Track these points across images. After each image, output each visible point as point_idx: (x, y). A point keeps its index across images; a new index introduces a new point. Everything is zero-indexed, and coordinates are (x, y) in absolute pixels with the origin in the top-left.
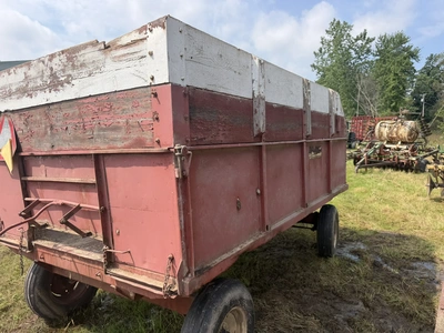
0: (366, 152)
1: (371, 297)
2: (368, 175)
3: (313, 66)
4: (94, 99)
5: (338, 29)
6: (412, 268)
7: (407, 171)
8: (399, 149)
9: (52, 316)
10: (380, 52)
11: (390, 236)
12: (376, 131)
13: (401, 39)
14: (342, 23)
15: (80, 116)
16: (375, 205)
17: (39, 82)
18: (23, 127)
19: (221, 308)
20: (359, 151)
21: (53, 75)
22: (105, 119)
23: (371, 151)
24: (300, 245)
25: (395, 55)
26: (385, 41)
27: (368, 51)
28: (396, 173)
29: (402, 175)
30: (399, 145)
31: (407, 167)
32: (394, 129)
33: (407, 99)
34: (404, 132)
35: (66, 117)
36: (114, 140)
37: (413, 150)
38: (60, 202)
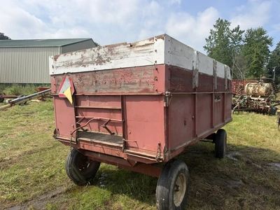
0: (238, 102)
1: (246, 178)
2: (240, 116)
3: (205, 47)
4: (122, 70)
5: (222, 25)
6: (269, 166)
7: (264, 114)
8: (259, 101)
9: (78, 180)
10: (248, 40)
11: (255, 149)
12: (246, 89)
13: (261, 32)
14: (224, 21)
15: (114, 77)
16: (246, 132)
17: (90, 60)
18: (78, 81)
19: (177, 172)
20: (234, 101)
21: (99, 57)
22: (128, 79)
23: (242, 101)
24: (204, 152)
25: (257, 42)
26: (251, 32)
27: (240, 39)
28: (257, 115)
29: (261, 116)
30: (259, 98)
31: (264, 112)
32: (256, 88)
33: (264, 69)
34: (262, 90)
35: (106, 77)
36: (133, 89)
37: (268, 101)
38: (99, 118)
